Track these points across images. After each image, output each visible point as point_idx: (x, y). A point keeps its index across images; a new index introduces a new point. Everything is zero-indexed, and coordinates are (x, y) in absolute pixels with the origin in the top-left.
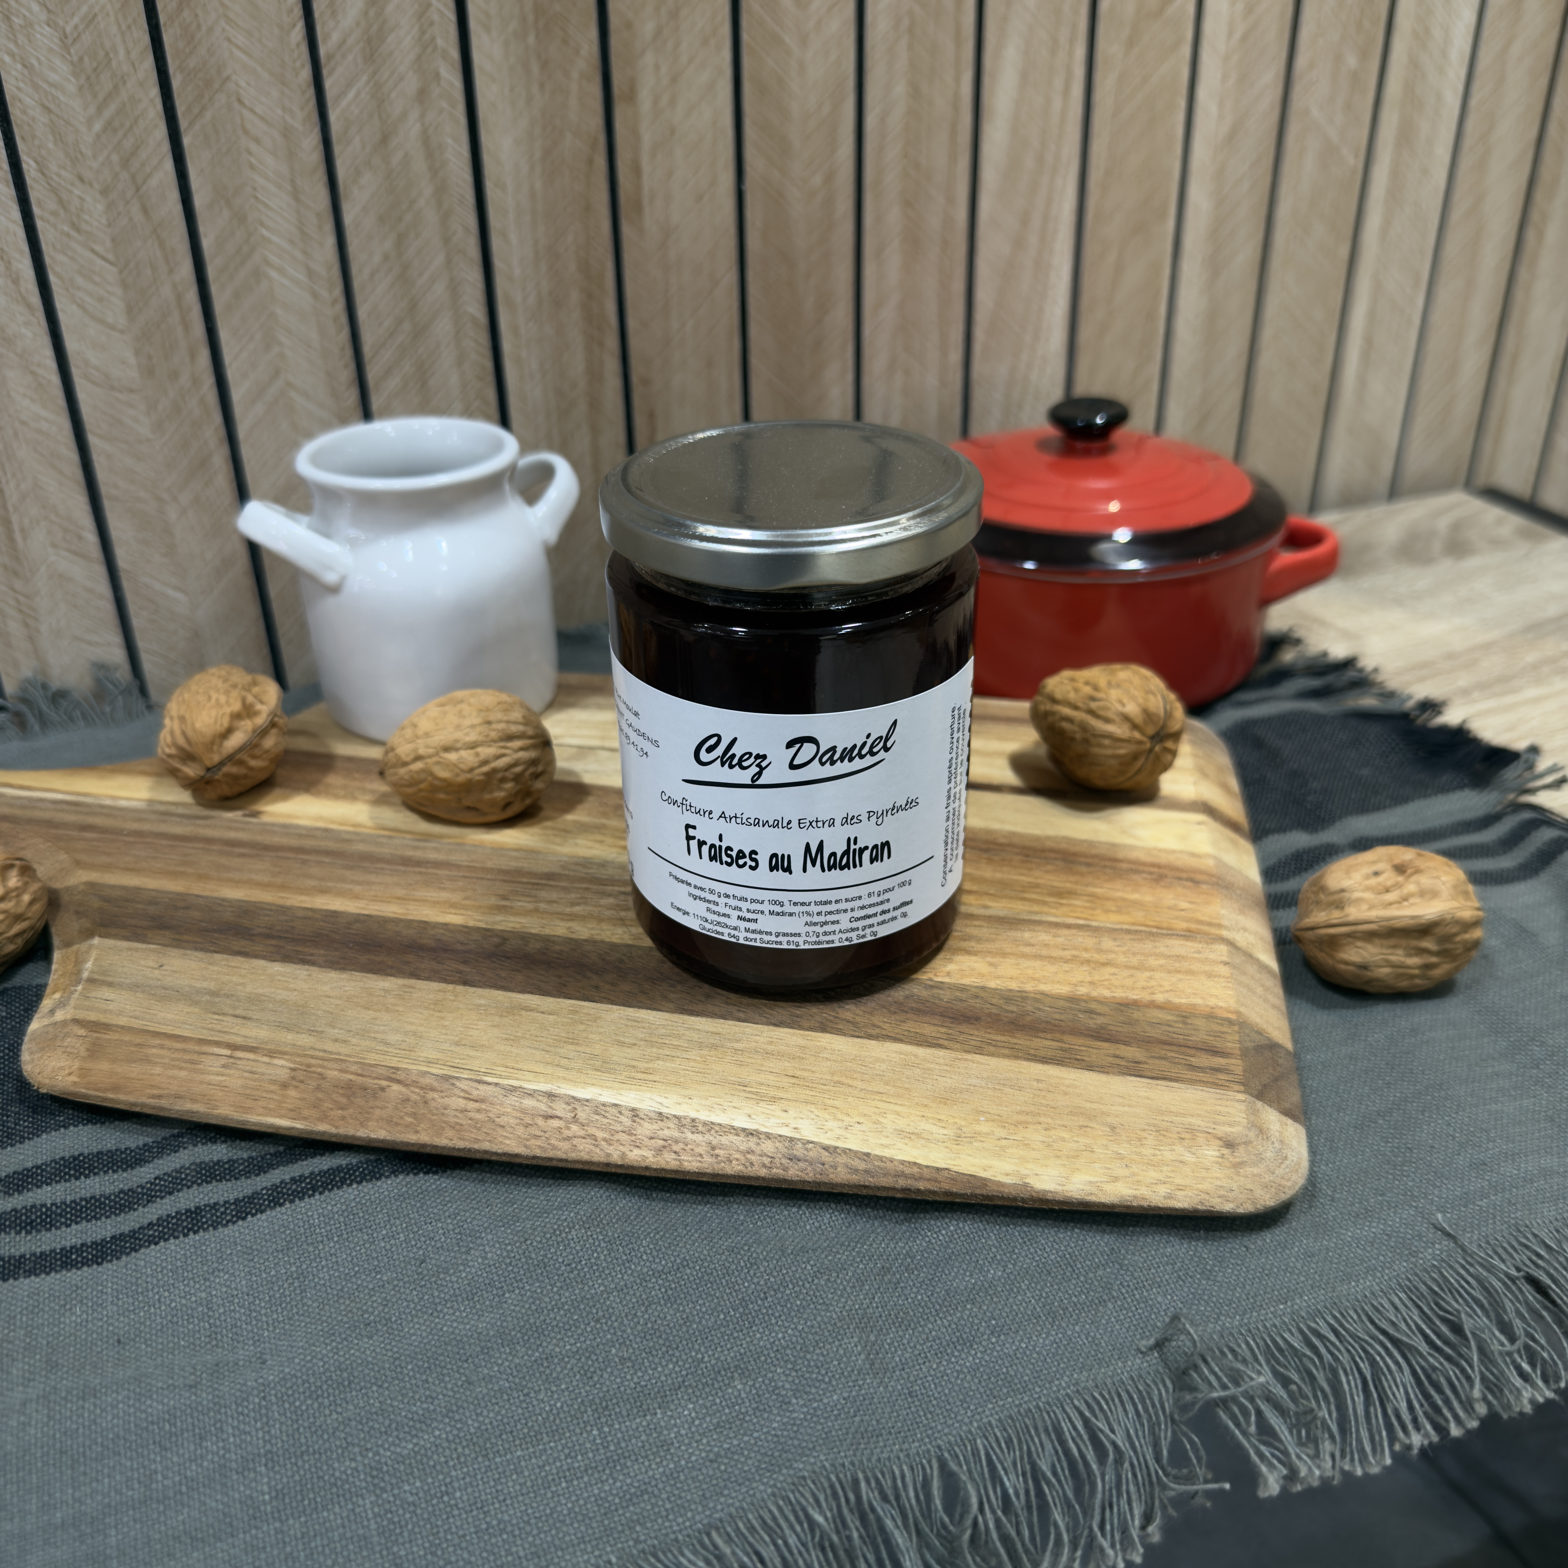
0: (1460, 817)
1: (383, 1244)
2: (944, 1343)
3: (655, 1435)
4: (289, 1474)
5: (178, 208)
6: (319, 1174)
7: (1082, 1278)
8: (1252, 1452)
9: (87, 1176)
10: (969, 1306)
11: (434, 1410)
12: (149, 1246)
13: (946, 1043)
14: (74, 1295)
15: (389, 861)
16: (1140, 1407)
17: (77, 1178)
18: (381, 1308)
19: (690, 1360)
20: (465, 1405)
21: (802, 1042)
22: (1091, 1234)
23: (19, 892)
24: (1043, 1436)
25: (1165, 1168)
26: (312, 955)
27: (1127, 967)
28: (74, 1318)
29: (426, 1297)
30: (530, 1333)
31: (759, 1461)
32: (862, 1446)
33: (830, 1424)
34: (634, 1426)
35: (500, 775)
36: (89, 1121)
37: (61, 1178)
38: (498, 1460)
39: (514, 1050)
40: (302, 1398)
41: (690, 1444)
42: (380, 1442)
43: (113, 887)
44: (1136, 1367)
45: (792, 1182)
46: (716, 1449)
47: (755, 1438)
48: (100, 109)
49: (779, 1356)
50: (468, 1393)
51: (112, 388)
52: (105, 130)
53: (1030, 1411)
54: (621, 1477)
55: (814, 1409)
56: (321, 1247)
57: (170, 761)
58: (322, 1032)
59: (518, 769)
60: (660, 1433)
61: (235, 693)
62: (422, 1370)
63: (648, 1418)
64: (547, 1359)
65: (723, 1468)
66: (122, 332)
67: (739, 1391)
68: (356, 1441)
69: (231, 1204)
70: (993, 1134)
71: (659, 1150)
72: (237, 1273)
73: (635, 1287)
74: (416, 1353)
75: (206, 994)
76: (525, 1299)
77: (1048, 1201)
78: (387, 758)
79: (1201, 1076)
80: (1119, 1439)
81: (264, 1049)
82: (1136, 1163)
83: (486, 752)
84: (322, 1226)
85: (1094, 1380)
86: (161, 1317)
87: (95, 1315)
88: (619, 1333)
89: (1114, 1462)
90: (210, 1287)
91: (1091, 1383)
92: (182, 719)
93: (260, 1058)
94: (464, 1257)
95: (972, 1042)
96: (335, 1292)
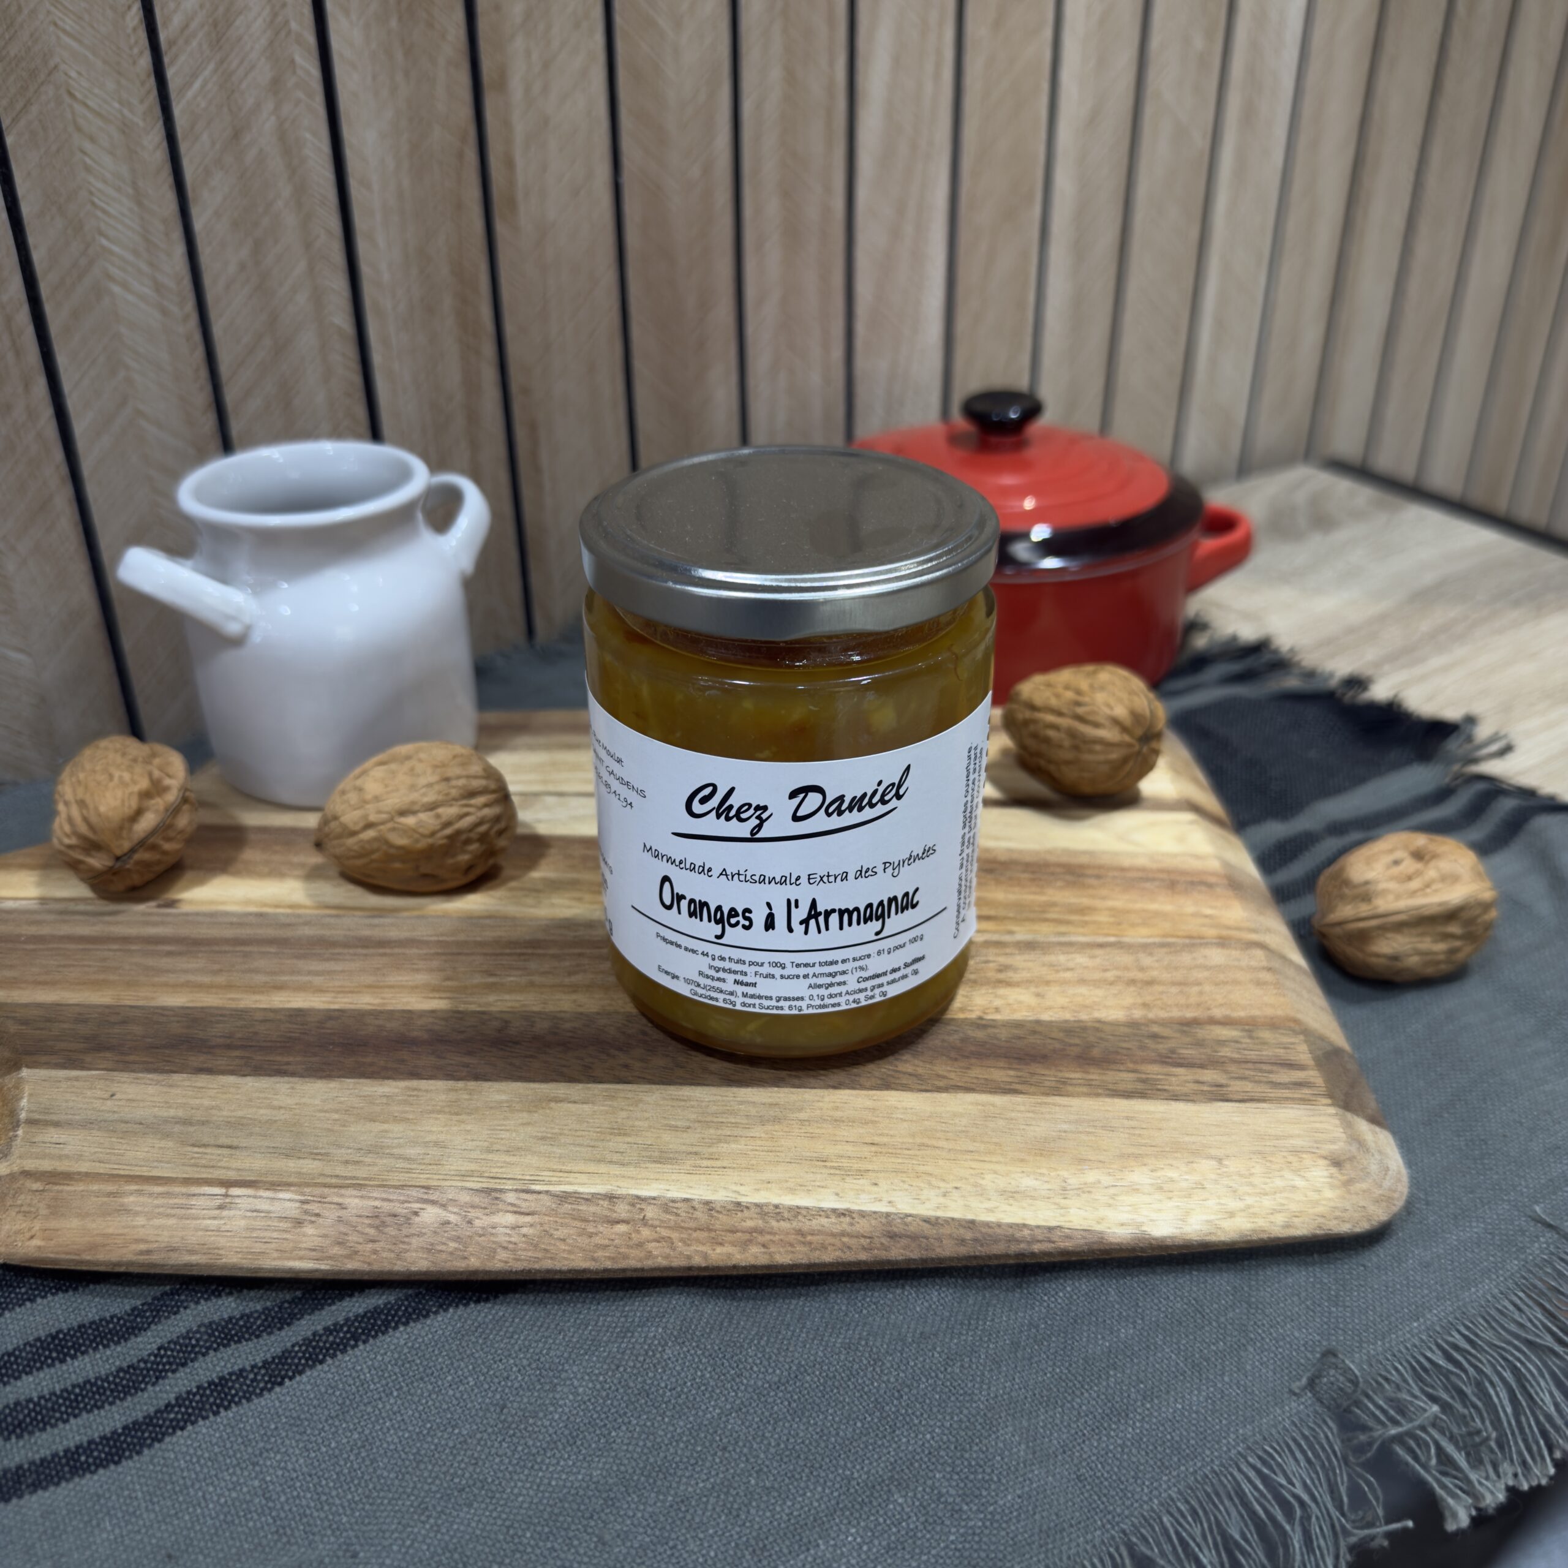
1: (451, 1392)
2: (1098, 1417)
6: (356, 1320)
7: (1214, 1324)
8: (1435, 1485)
9: (74, 1357)
10: (1112, 1373)
12: (174, 1432)
13: (1019, 1087)
14: (97, 1507)
15: (346, 945)
16: (1310, 1454)
17: (63, 1361)
18: (471, 1469)
19: (838, 1479)
21: (869, 1103)
22: (1209, 1275)
24: (1227, 1502)
25: (1278, 1195)
27: (1174, 984)
28: (105, 1536)
29: (520, 1448)
30: (654, 1474)
32: (1050, 1546)
33: (1013, 1528)
35: (464, 837)
36: (59, 1289)
37: (42, 1363)
39: (558, 1151)
43: (26, 1006)
44: (1294, 1411)
45: (897, 1262)
47: (934, 1556)
49: (934, 1460)
50: (606, 1556)
53: (1207, 1477)
55: (991, 1513)
56: (380, 1406)
57: (71, 853)
58: (327, 1154)
59: (483, 828)
61: (138, 769)
62: (544, 1537)
63: (812, 1552)
64: (682, 1501)
67: (901, 1505)
69: (260, 1368)
70: (1099, 1182)
71: (745, 1245)
72: (291, 1451)
73: (754, 1405)
74: (530, 1517)
75: (176, 1123)
76: (636, 1435)
77: (1167, 1247)
78: (326, 829)
79: (1286, 1093)
80: (1299, 1491)
81: (265, 1182)
82: (1249, 1194)
83: (449, 812)
84: (376, 1380)
85: (1260, 1432)
86: (212, 1519)
87: (130, 1527)
88: (752, 1460)
89: (1302, 1518)
90: (261, 1472)
91: (1258, 1437)
92: (82, 803)
93: (262, 1193)
94: (551, 1395)
95: (1047, 1084)
96: (411, 1457)
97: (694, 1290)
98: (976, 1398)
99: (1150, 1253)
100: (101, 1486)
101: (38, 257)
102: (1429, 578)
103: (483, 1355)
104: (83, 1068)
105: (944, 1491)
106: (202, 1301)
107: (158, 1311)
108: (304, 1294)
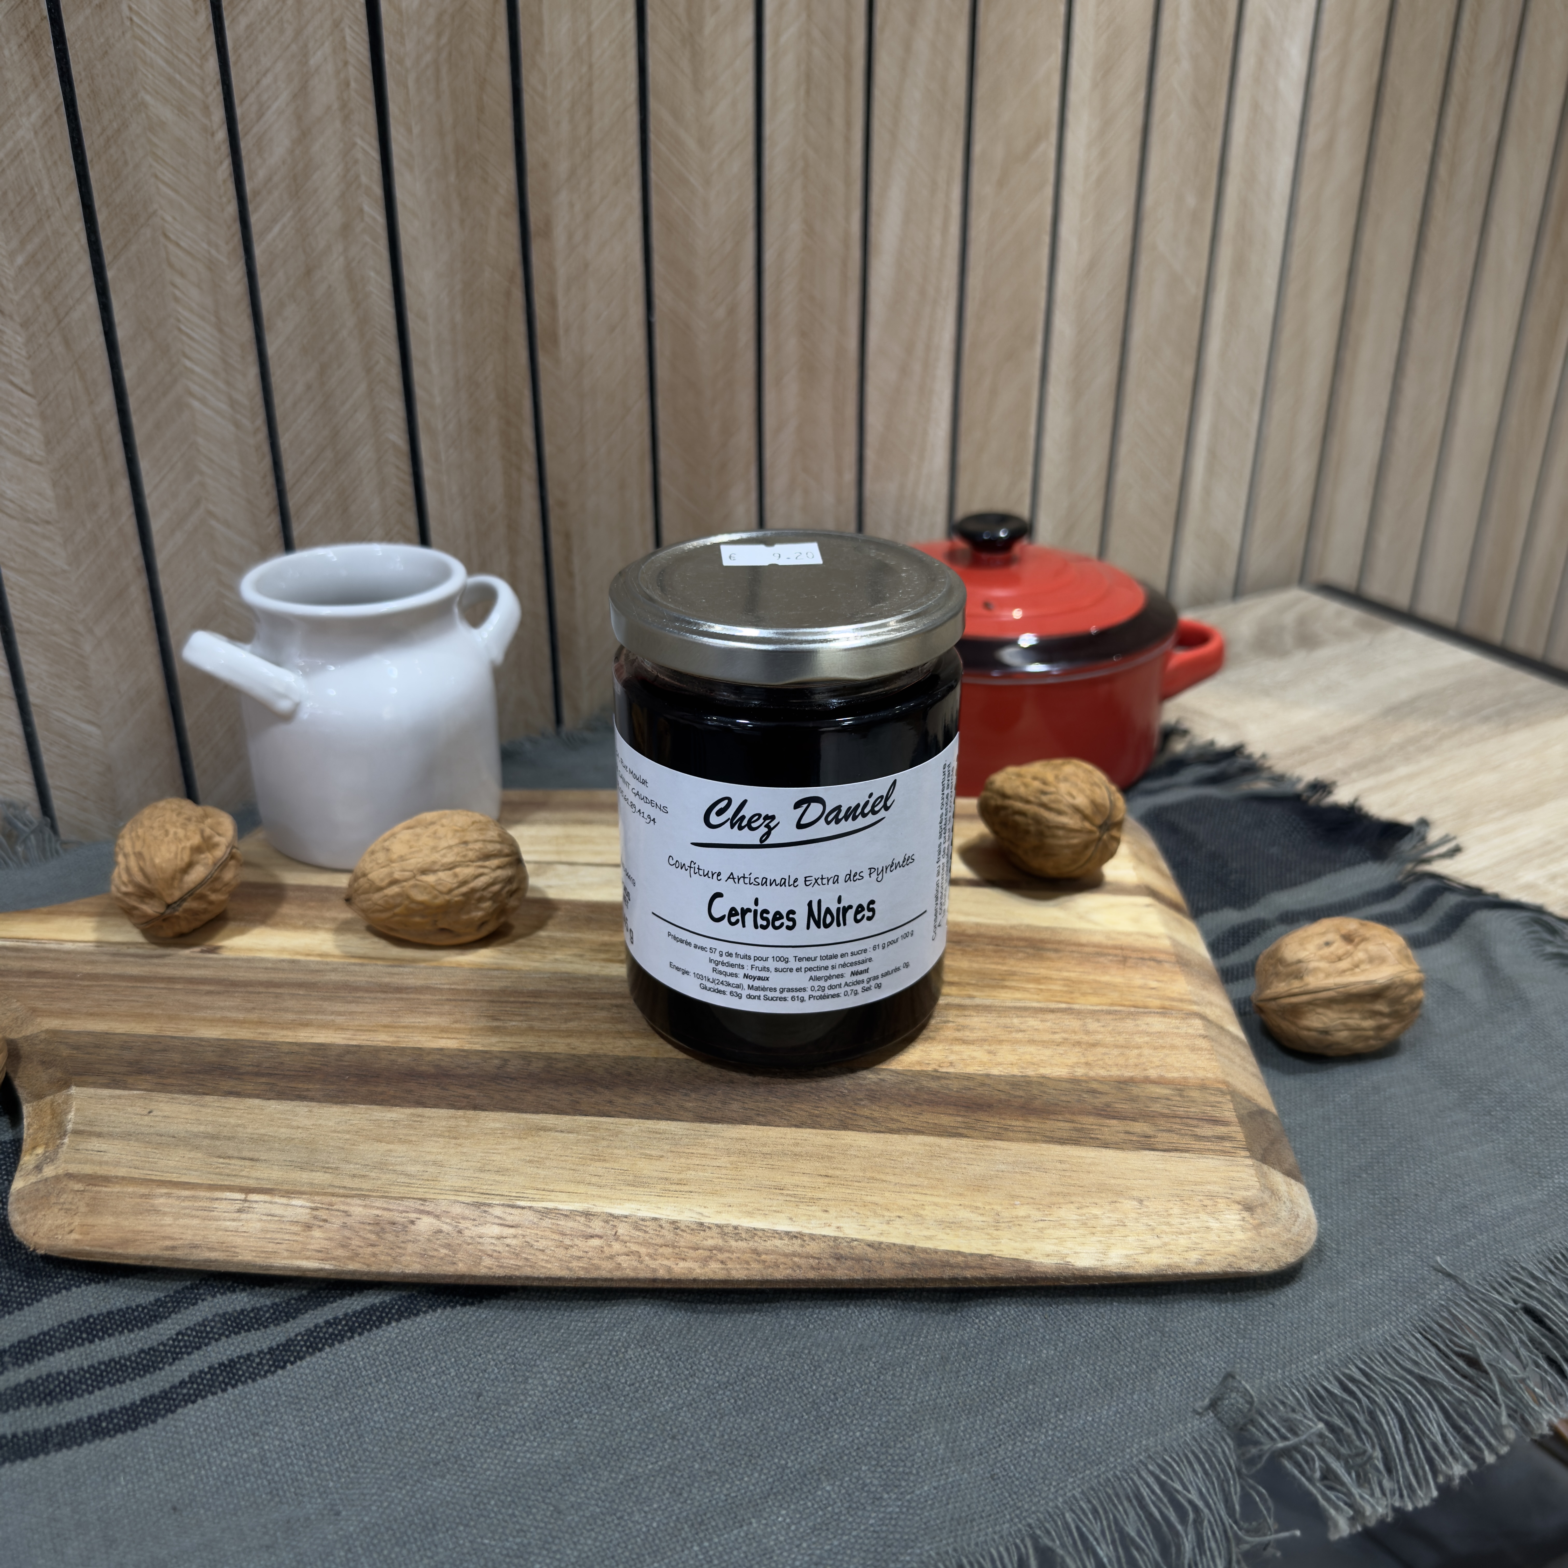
0: (1367, 888)
1: (434, 1381)
2: (1015, 1424)
3: (755, 1545)
5: (100, 340)
6: (354, 1315)
7: (1129, 1349)
8: (1319, 1497)
9: (101, 1339)
10: (1031, 1387)
11: (529, 1544)
12: (186, 1405)
13: (965, 1131)
14: (114, 1465)
16: (1207, 1466)
17: (91, 1342)
18: (446, 1446)
19: (774, 1467)
20: (561, 1535)
21: (827, 1141)
22: (1128, 1306)
24: (1126, 1503)
25: (1193, 1235)
26: (308, 1090)
27: (1117, 1046)
28: (119, 1489)
29: (491, 1430)
30: (609, 1456)
31: (863, 1558)
32: (960, 1532)
33: (926, 1514)
34: (733, 1538)
35: (478, 895)
36: (92, 1280)
37: (73, 1342)
39: (542, 1173)
40: (389, 1546)
41: (791, 1549)
43: (78, 1033)
44: (1196, 1428)
45: (840, 1282)
46: (818, 1552)
47: (854, 1537)
48: (23, 243)
49: (861, 1454)
50: (560, 1522)
51: (28, 520)
52: (27, 263)
53: (1109, 1480)
55: (908, 1501)
56: (370, 1390)
57: (127, 899)
58: (337, 1168)
59: (496, 888)
60: (759, 1543)
61: (192, 827)
62: (506, 1504)
63: (745, 1528)
64: (632, 1480)
66: (39, 463)
67: (828, 1492)
69: (265, 1354)
70: (1029, 1216)
71: (705, 1261)
72: (288, 1424)
73: (704, 1401)
74: (495, 1488)
75: (205, 1137)
76: (595, 1422)
77: (1088, 1277)
78: (356, 885)
79: (1209, 1145)
80: (1194, 1497)
81: (280, 1190)
82: (1166, 1233)
83: (465, 872)
84: (368, 1367)
85: (1162, 1444)
86: (214, 1479)
87: (141, 1483)
88: (698, 1448)
89: (1195, 1521)
90: (260, 1441)
91: (1160, 1448)
92: (139, 856)
93: (277, 1199)
94: (522, 1386)
95: (991, 1129)
96: (394, 1434)
97: (658, 1302)
98: (903, 1402)
99: (1072, 1283)
100: (119, 1448)
101: (128, 375)
102: (1404, 695)
103: (465, 1350)
104: (125, 1088)
105: (868, 1481)
106: (218, 1295)
107: (178, 1303)
108: (309, 1294)
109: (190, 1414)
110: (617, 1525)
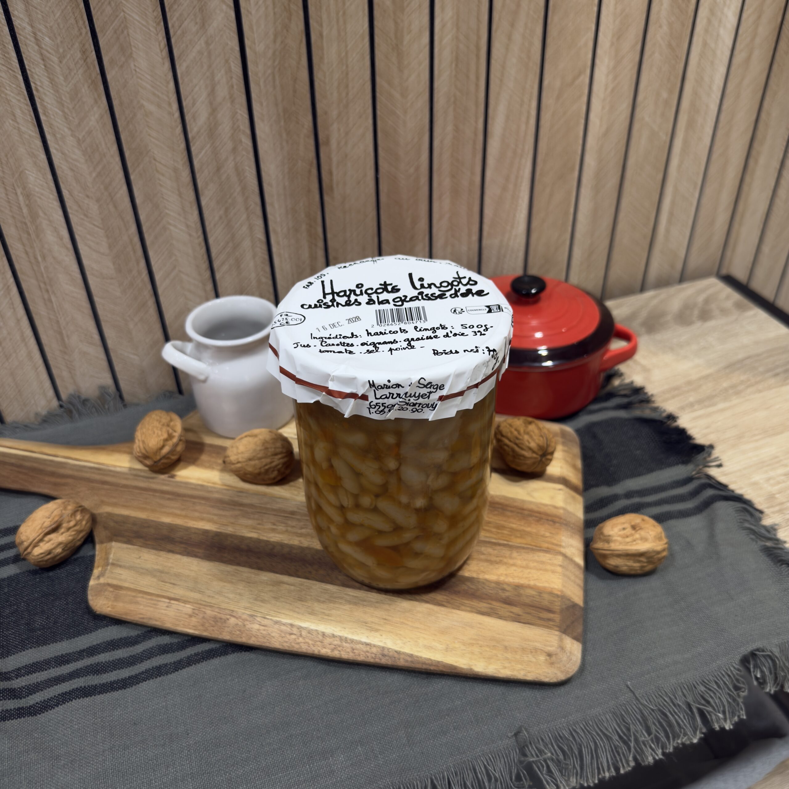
1: (230, 683)
2: (436, 732)
3: (329, 768)
4: (199, 782)
5: (129, 205)
7: (490, 705)
8: (544, 780)
9: (117, 649)
11: (250, 757)
12: (143, 682)
13: (445, 604)
14: (117, 703)
15: (229, 504)
16: (506, 760)
17: (113, 650)
18: (230, 711)
19: (342, 738)
20: (261, 755)
23: (81, 520)
24: (469, 771)
26: (199, 553)
27: (521, 567)
28: (117, 713)
29: (246, 707)
30: (284, 725)
32: (403, 775)
34: (322, 764)
37: (108, 650)
38: (273, 777)
39: (278, 603)
42: (231, 769)
43: (117, 515)
44: (506, 743)
45: (383, 664)
46: (351, 774)
47: (365, 770)
50: (262, 750)
51: (103, 278)
52: (97, 176)
53: (465, 761)
54: (317, 784)
55: (386, 760)
56: (207, 684)
57: (139, 458)
58: (204, 592)
59: (279, 466)
60: (331, 767)
61: (164, 430)
62: (245, 739)
63: (327, 761)
64: (290, 736)
65: (353, 781)
66: (107, 256)
67: (360, 751)
68: (222, 769)
69: (172, 664)
70: (460, 648)
71: (333, 650)
72: (176, 695)
73: (323, 706)
74: (243, 732)
75: (159, 572)
76: (282, 710)
77: (479, 675)
79: (543, 623)
80: (497, 774)
81: (182, 600)
84: (207, 675)
85: (490, 749)
86: (149, 713)
87: (125, 711)
88: (317, 726)
90: (166, 700)
91: (488, 751)
92: (143, 441)
93: (181, 604)
94: (260, 690)
96: (213, 703)
99: (472, 676)
100: (119, 696)
104: (132, 545)
105: (375, 749)
106: (159, 636)
107: (145, 637)
109: (144, 686)
110: (281, 754)
